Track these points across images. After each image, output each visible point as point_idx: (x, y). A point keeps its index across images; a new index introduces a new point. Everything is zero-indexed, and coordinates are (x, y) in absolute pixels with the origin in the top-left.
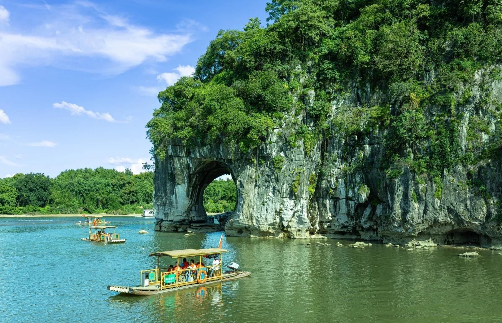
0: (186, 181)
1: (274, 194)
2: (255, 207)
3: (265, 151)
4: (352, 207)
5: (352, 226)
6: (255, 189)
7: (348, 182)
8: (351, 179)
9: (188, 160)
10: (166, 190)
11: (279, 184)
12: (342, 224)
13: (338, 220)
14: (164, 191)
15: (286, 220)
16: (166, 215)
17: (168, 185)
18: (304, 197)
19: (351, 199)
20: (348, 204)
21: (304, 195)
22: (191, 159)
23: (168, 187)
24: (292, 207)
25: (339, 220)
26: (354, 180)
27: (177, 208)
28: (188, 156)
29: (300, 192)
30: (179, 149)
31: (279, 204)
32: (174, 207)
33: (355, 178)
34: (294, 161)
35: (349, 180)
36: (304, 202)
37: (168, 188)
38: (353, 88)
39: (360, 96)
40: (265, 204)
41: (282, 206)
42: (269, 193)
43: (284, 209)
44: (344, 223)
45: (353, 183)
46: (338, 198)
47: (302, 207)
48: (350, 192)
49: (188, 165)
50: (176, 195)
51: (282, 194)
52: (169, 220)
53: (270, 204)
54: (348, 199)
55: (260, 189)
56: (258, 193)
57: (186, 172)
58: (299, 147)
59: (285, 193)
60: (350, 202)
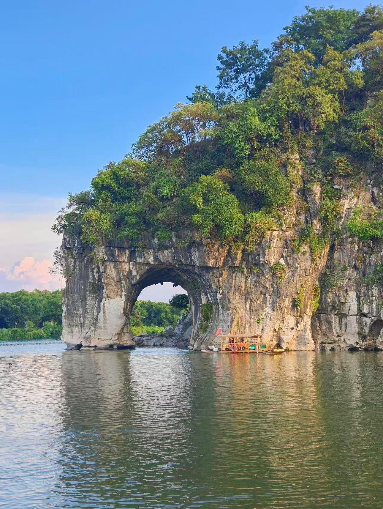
0: (124, 293)
1: (273, 310)
2: (247, 326)
3: (261, 256)
4: (366, 325)
5: (364, 347)
6: (245, 303)
7: (362, 295)
8: (366, 292)
9: (131, 266)
10: (86, 305)
11: (281, 297)
12: (351, 345)
13: (345, 340)
14: (82, 306)
15: (286, 341)
16: (87, 338)
17: (89, 299)
18: (308, 313)
19: (365, 315)
20: (360, 322)
21: (308, 310)
22: (136, 264)
23: (90, 300)
24: (292, 326)
25: (347, 340)
26: (370, 293)
27: (105, 329)
28: (131, 261)
29: (304, 307)
30: (118, 252)
31: (278, 321)
32: (100, 328)
33: (372, 290)
34: (298, 270)
35: (364, 293)
36: (307, 319)
37: (88, 303)
38: (367, 185)
39: (376, 195)
40: (261, 321)
41: (281, 325)
42: (267, 309)
43: (283, 328)
44: (353, 344)
45: (369, 297)
46: (345, 314)
47: (305, 326)
48: (366, 306)
49: (130, 272)
50: (104, 312)
51: (283, 309)
52: (91, 345)
53: (268, 321)
54: (361, 314)
55: (252, 303)
56: (250, 308)
57: (126, 282)
58: (304, 253)
59: (287, 308)
60: (364, 319)
